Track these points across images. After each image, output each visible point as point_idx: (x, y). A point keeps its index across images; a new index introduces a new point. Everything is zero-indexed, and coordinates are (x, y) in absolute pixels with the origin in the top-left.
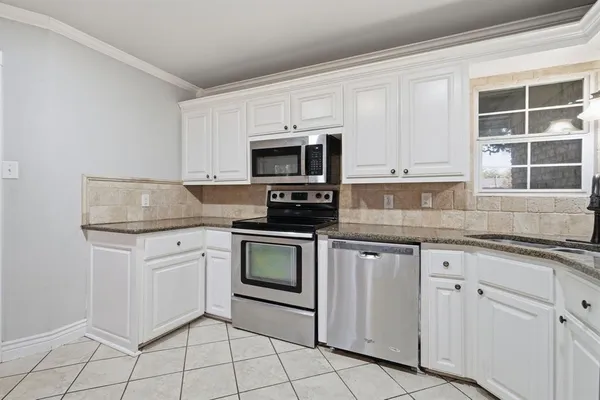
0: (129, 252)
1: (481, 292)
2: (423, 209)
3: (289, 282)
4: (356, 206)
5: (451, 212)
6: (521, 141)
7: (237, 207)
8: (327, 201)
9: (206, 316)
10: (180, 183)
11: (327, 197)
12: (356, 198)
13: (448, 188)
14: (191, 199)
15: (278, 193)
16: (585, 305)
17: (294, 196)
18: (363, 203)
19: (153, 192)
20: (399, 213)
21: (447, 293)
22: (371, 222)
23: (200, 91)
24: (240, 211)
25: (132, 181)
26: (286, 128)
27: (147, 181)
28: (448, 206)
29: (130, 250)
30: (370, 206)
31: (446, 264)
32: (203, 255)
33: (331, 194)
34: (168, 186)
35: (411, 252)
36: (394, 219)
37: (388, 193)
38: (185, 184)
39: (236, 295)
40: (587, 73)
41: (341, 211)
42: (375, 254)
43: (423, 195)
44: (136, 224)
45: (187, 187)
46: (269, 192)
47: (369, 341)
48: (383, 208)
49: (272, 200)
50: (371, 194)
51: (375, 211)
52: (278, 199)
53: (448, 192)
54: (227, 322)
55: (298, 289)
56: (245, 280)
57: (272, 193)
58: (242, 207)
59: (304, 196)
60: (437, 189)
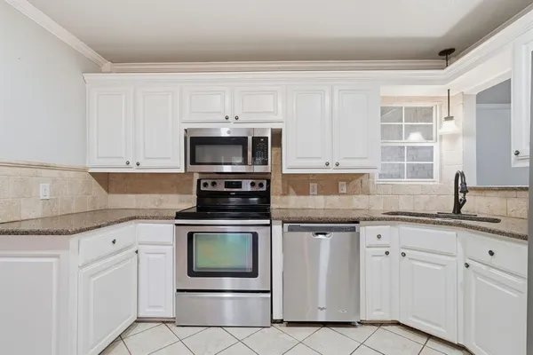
0: (54, 260)
1: (404, 255)
2: (340, 194)
3: (245, 269)
4: (285, 193)
5: (359, 196)
6: (400, 145)
7: (156, 196)
8: (261, 189)
9: (139, 321)
10: (85, 170)
11: (261, 185)
12: (286, 185)
13: (358, 178)
14: (97, 189)
15: (209, 182)
16: (491, 253)
17: (228, 185)
18: (291, 190)
19: (54, 180)
20: (321, 198)
21: (378, 259)
22: (299, 207)
23: (108, 65)
24: (161, 201)
25: (29, 166)
26: (227, 118)
27: (47, 167)
28: (357, 192)
29: (58, 256)
30: (299, 193)
31: (379, 237)
32: (137, 252)
33: (265, 182)
34: (72, 174)
35: (353, 229)
36: (317, 204)
37: (313, 181)
38: (90, 171)
39: (178, 291)
40: (436, 103)
41: (272, 197)
42: (325, 234)
43: (340, 183)
44: (33, 223)
45: (92, 174)
46: (199, 181)
47: (322, 309)
48: (309, 194)
49: (202, 188)
50: (299, 183)
51: (302, 197)
52: (210, 188)
53: (357, 182)
54: (165, 322)
55: (254, 274)
56: (192, 273)
57: (202, 182)
58: (163, 197)
59: (239, 185)
60: (350, 178)
